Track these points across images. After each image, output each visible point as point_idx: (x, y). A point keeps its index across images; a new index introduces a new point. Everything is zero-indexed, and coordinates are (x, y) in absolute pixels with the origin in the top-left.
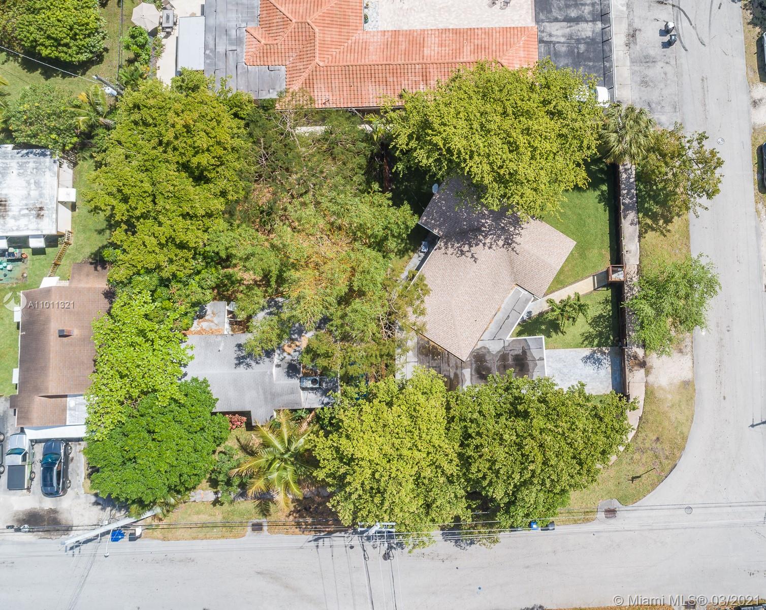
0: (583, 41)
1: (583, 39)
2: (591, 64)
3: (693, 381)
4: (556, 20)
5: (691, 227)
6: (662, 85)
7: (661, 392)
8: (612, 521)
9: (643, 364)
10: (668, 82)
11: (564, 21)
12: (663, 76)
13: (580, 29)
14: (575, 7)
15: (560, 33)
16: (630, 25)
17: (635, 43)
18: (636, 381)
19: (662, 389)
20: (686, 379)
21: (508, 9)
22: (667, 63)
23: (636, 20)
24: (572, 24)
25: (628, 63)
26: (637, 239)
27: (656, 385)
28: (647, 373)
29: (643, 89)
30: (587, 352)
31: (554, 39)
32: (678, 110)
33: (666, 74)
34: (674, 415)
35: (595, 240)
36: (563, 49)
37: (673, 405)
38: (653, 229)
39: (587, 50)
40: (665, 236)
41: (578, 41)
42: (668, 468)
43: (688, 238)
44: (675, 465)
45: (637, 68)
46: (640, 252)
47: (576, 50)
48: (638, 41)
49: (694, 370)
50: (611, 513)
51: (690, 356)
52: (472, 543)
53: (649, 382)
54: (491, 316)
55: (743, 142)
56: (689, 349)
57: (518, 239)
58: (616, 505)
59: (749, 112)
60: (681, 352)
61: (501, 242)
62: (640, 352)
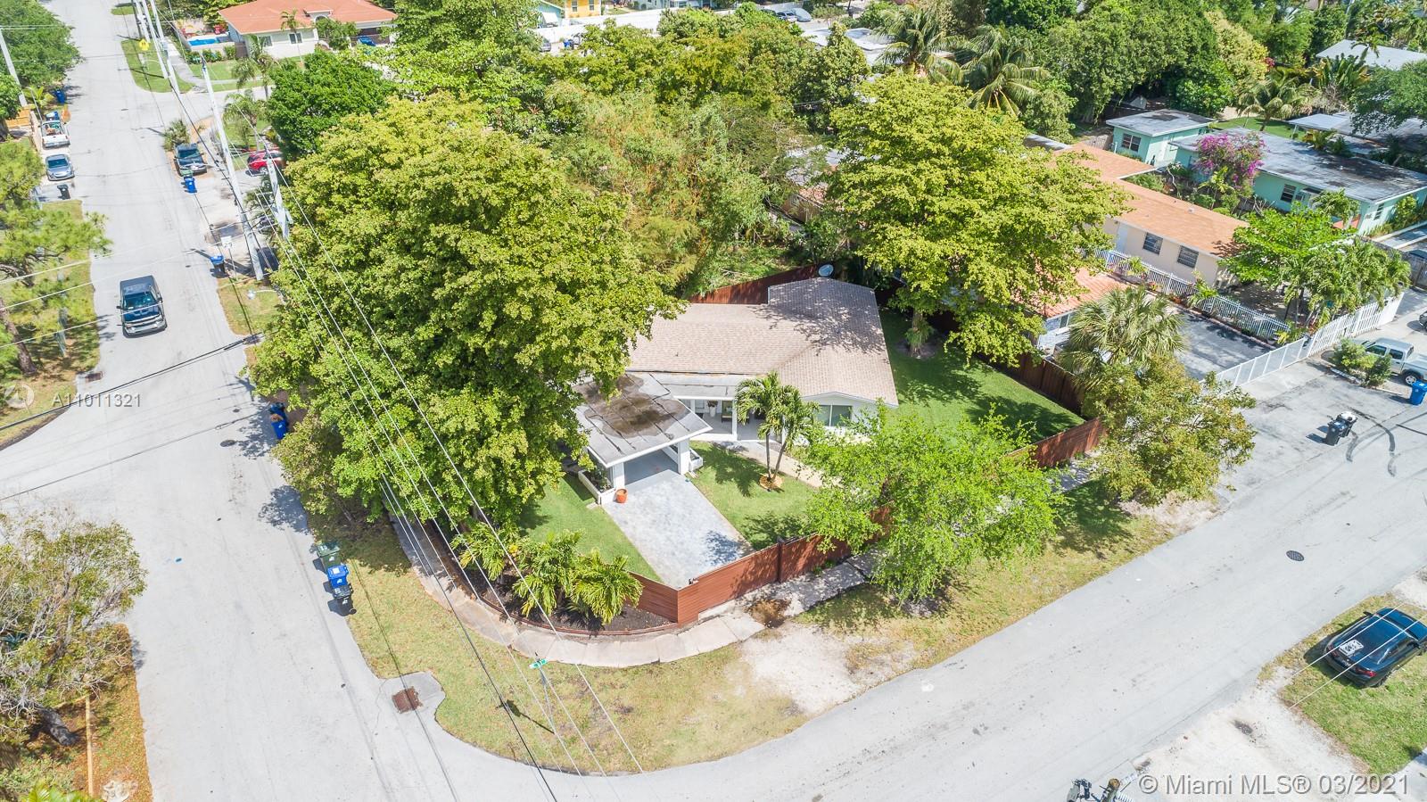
3: (806, 719)
5: (1099, 581)
7: (740, 672)
8: (389, 708)
14: (1214, 349)
16: (1278, 398)
18: (731, 626)
19: (746, 672)
20: (801, 706)
22: (1297, 449)
23: (1296, 401)
27: (746, 659)
28: (761, 636)
30: (731, 534)
34: (703, 716)
37: (724, 705)
42: (566, 761)
43: (1078, 584)
44: (584, 774)
48: (1275, 412)
49: (833, 709)
50: (407, 701)
51: (856, 688)
52: (275, 523)
53: (745, 644)
54: (696, 369)
55: (1342, 588)
56: (871, 680)
57: (840, 349)
58: (430, 702)
59: (1402, 575)
60: (853, 669)
61: (817, 337)
62: (796, 607)
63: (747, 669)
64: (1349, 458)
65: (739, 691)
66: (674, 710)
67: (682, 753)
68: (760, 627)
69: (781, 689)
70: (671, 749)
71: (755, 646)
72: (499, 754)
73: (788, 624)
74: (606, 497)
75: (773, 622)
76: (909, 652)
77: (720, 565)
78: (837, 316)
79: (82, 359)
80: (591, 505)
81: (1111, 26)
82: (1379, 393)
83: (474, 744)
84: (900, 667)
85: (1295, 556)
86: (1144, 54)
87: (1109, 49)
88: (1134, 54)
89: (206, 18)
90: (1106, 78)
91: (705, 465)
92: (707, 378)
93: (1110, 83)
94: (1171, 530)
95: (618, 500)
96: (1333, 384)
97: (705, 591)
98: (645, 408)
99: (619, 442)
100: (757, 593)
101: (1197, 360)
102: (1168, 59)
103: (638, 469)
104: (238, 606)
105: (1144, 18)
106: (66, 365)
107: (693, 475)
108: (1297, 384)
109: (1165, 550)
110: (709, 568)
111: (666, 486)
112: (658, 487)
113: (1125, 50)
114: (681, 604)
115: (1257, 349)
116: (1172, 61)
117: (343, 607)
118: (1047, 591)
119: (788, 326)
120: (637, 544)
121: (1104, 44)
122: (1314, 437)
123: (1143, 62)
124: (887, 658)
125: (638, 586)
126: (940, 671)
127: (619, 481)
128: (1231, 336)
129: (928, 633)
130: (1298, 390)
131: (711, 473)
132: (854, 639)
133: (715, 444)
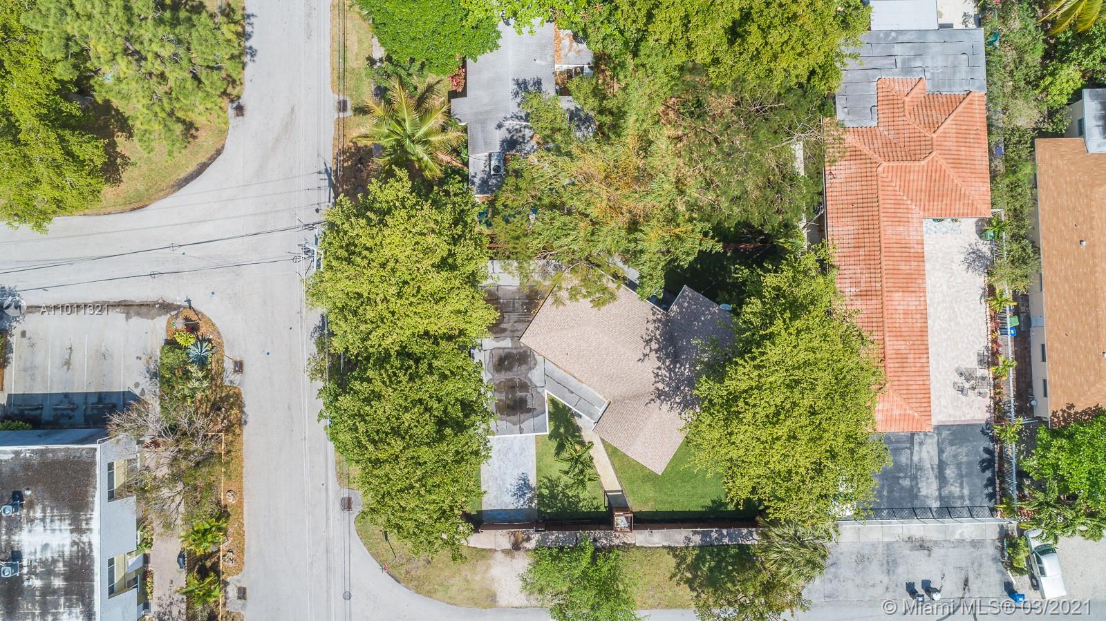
0: (914, 483)
1: (917, 484)
2: (885, 493)
3: (495, 607)
4: (941, 451)
5: (680, 611)
6: (858, 581)
7: (484, 568)
8: (338, 506)
9: (516, 546)
10: (863, 589)
11: (940, 461)
12: (871, 583)
13: (929, 481)
14: (958, 475)
15: (924, 455)
16: (936, 543)
17: (912, 549)
18: (497, 539)
19: (487, 569)
20: (498, 598)
21: (954, 392)
22: (887, 588)
23: (942, 551)
24: (936, 470)
25: (887, 539)
26: (666, 544)
27: (491, 562)
28: (506, 552)
29: (854, 557)
30: (533, 482)
31: (916, 448)
32: (827, 600)
33: (873, 586)
34: (457, 582)
35: (665, 494)
36: (904, 459)
37: (468, 581)
38: (679, 565)
39: (902, 488)
40: (671, 578)
41: (914, 478)
42: (395, 572)
43: (668, 607)
44: (399, 582)
45: (880, 550)
46: (650, 548)
47: (902, 475)
49: (508, 608)
50: (347, 504)
51: (525, 603)
53: (496, 553)
54: (572, 372)
56: (534, 603)
57: (666, 407)
58: (356, 510)
60: (531, 593)
62: (532, 544)
63: (489, 567)
65: (478, 578)
68: (509, 546)
69: (495, 586)
70: (436, 591)
71: (500, 556)
73: (521, 552)
79: (235, 87)
82: (1005, 574)
91: (551, 421)
96: (989, 550)
98: (523, 394)
101: (932, 479)
104: (289, 408)
115: (987, 491)
122: (909, 586)
128: (988, 468)
130: (961, 542)
131: (550, 429)
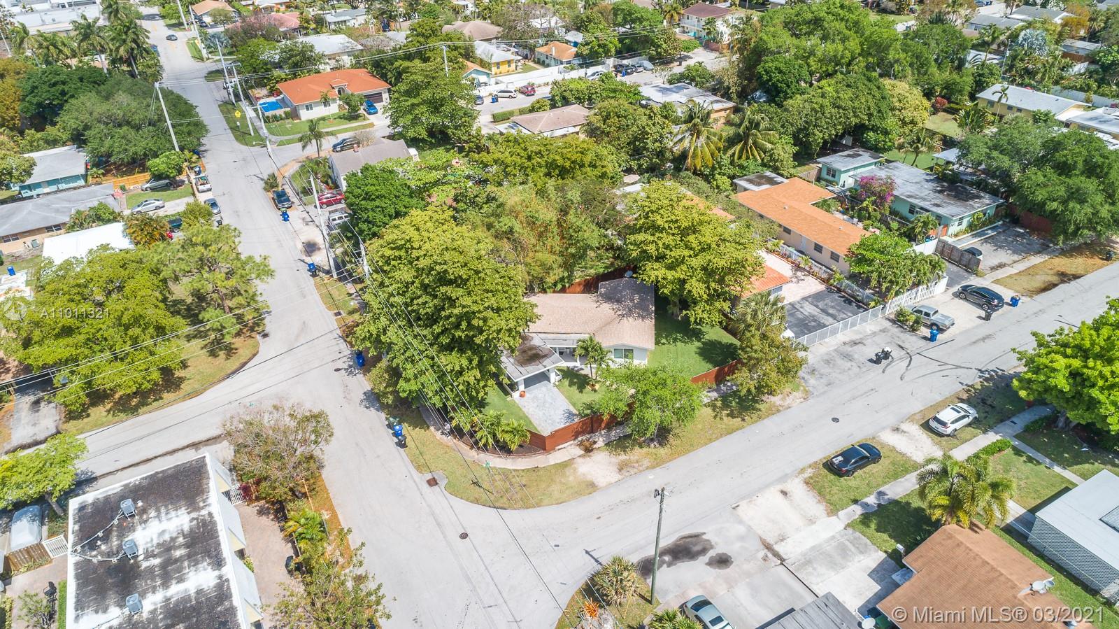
3: (598, 489)
4: (817, 306)
5: (739, 432)
6: (838, 371)
8: (426, 485)
10: (845, 373)
11: (821, 309)
12: (846, 369)
14: (836, 310)
15: (809, 310)
16: (861, 339)
18: (570, 451)
19: (575, 471)
20: (597, 484)
22: (859, 367)
23: (870, 340)
24: (823, 313)
25: (832, 348)
27: (575, 465)
28: (582, 456)
29: (823, 362)
31: (801, 309)
32: (829, 386)
33: (849, 369)
34: (556, 488)
37: (564, 484)
38: (714, 410)
39: (814, 326)
40: (715, 419)
41: (815, 320)
42: (499, 505)
43: (729, 433)
44: (505, 508)
45: (833, 354)
48: (856, 347)
49: (610, 485)
50: (433, 482)
51: (620, 477)
52: (367, 408)
53: (575, 459)
54: (559, 331)
55: (852, 435)
56: (627, 474)
57: (631, 319)
58: (443, 483)
59: (884, 428)
60: (620, 470)
61: (620, 313)
62: (601, 443)
63: (575, 469)
64: (883, 372)
65: (571, 478)
66: (543, 486)
67: (546, 502)
68: (582, 452)
69: (589, 478)
70: (541, 500)
71: (580, 460)
72: (471, 502)
73: (595, 451)
74: (516, 395)
75: (588, 451)
76: (646, 463)
77: (568, 424)
78: (632, 300)
79: (259, 326)
80: (509, 399)
81: (820, 100)
82: (916, 335)
83: (462, 498)
84: (641, 468)
85: (835, 420)
86: (841, 117)
87: (819, 115)
88: (834, 118)
89: (268, 87)
90: (817, 133)
91: (563, 378)
92: (564, 336)
93: (819, 136)
94: (781, 408)
95: (521, 396)
96: (895, 330)
97: (559, 437)
98: (534, 352)
99: (521, 369)
100: (584, 438)
101: (826, 317)
102: (854, 121)
103: (529, 382)
104: (357, 445)
105: (841, 95)
106: (252, 329)
107: (557, 383)
108: (874, 330)
109: (776, 418)
110: (562, 426)
111: (544, 389)
112: (540, 390)
113: (829, 116)
114: (547, 442)
115: (861, 310)
116: (858, 121)
117: (402, 444)
118: (714, 436)
119: (606, 307)
120: (530, 416)
121: (816, 112)
122: (871, 361)
123: (840, 123)
124: (636, 465)
125: (528, 434)
126: (658, 470)
127: (522, 387)
128: (850, 302)
129: (656, 454)
130: (874, 334)
131: (566, 382)
132: (623, 457)
133: (568, 368)
